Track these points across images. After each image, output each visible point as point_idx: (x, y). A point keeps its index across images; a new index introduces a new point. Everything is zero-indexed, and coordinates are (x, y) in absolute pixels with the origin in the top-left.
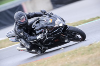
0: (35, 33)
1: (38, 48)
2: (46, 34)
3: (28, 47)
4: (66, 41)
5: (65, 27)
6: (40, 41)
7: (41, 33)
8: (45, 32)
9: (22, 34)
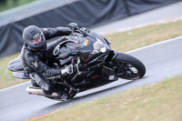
0: (59, 63)
1: (63, 89)
2: (77, 65)
3: (47, 88)
4: (111, 78)
5: (111, 53)
6: (66, 77)
7: (68, 63)
8: (76, 62)
9: (36, 65)
